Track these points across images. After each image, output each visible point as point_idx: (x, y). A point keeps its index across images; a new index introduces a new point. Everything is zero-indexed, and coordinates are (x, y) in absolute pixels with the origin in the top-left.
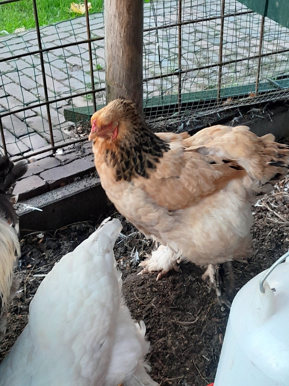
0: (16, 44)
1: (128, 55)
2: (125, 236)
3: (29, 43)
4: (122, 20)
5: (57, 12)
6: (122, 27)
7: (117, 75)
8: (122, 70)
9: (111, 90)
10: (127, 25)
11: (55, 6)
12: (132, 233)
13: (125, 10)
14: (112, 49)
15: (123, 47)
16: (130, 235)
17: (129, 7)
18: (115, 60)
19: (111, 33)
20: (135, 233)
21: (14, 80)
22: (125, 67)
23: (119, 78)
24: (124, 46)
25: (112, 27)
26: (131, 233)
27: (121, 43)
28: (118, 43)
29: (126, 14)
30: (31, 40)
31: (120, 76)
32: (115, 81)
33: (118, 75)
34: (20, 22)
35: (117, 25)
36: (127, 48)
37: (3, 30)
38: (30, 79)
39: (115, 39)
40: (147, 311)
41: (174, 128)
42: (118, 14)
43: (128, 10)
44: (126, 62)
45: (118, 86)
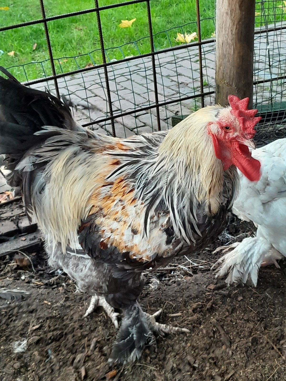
0: (126, 68)
1: (239, 53)
2: (233, 237)
3: (138, 66)
4: (234, 17)
5: (163, 43)
6: (234, 24)
7: (227, 73)
8: (233, 68)
9: (221, 90)
10: (239, 22)
11: (162, 37)
12: (241, 235)
13: (237, 7)
14: (223, 47)
15: (234, 44)
16: (238, 236)
17: (241, 3)
18: (225, 58)
19: (222, 31)
20: (244, 234)
21: (124, 98)
22: (236, 64)
23: (230, 77)
24: (236, 43)
25: (223, 25)
26: (239, 234)
27: (232, 41)
28: (229, 41)
29: (238, 11)
30: (140, 64)
31: (230, 74)
32: (225, 80)
33: (229, 73)
34: (129, 51)
35: (229, 22)
36: (238, 45)
37: (113, 59)
38: (138, 96)
39: (227, 36)
40: (261, 301)
41: (283, 134)
42: (231, 11)
43: (240, 7)
44: (237, 59)
45: (229, 84)
